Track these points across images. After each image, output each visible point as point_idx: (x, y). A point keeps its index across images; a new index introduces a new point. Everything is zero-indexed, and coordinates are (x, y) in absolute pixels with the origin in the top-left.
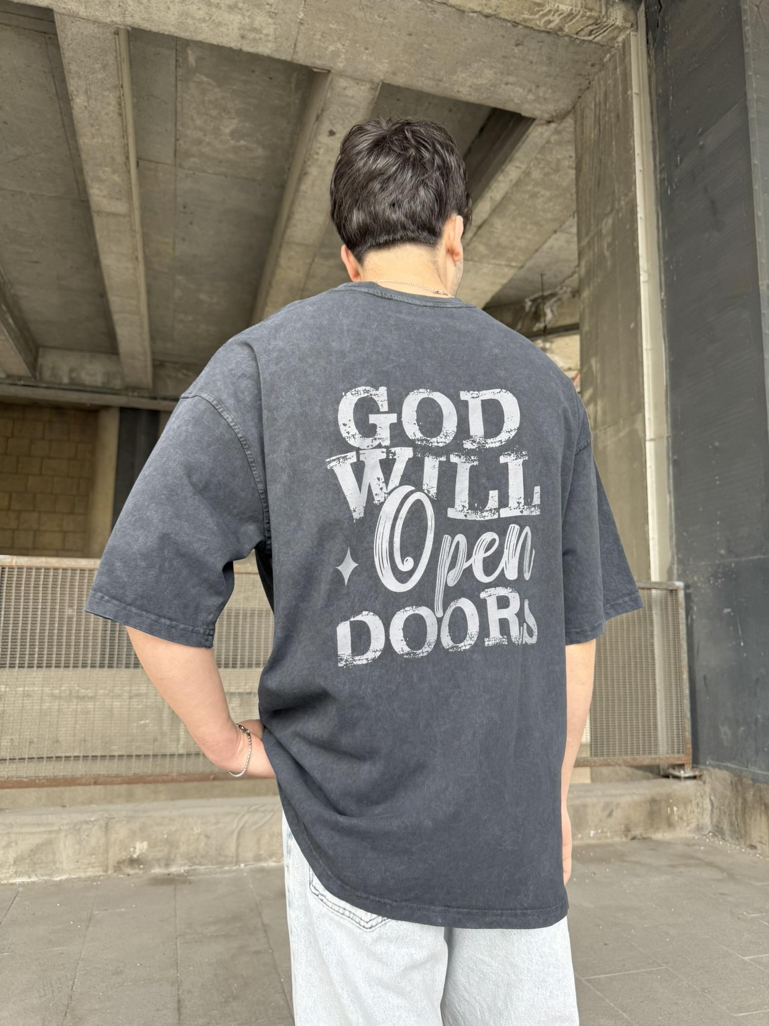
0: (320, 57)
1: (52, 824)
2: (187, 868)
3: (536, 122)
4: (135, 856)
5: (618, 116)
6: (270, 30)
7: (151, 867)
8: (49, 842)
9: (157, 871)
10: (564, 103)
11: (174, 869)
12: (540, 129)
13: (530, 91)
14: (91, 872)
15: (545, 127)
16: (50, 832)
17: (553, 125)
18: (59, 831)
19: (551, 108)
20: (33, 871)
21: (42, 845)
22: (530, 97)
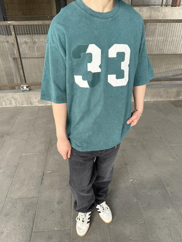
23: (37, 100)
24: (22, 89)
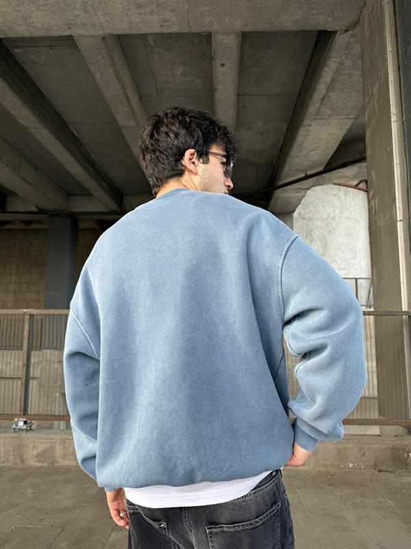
0: (204, 27)
1: (53, 439)
3: (338, 33)
5: (378, 19)
6: (173, 19)
8: (52, 447)
10: (352, 18)
16: (52, 443)
17: (349, 32)
18: (56, 442)
19: (345, 23)
20: (45, 461)
21: (49, 448)
22: (330, 19)
23: (35, 453)
24: (14, 426)
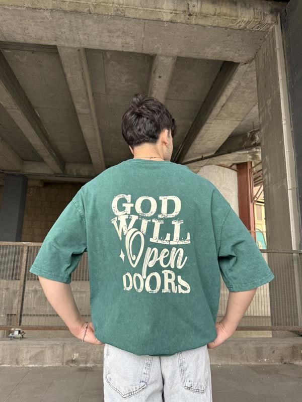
0: (152, 50)
1: (43, 345)
2: (93, 365)
3: (240, 64)
4: (74, 359)
5: (271, 59)
6: (132, 43)
7: (80, 363)
8: (43, 352)
9: (82, 365)
10: (251, 56)
11: (88, 365)
12: (242, 67)
13: (236, 52)
14: (57, 364)
15: (244, 66)
16: (42, 348)
17: (247, 65)
18: (46, 347)
19: (245, 58)
20: (36, 363)
21: (40, 352)
22: (236, 55)
23: (28, 356)
24: (11, 335)
